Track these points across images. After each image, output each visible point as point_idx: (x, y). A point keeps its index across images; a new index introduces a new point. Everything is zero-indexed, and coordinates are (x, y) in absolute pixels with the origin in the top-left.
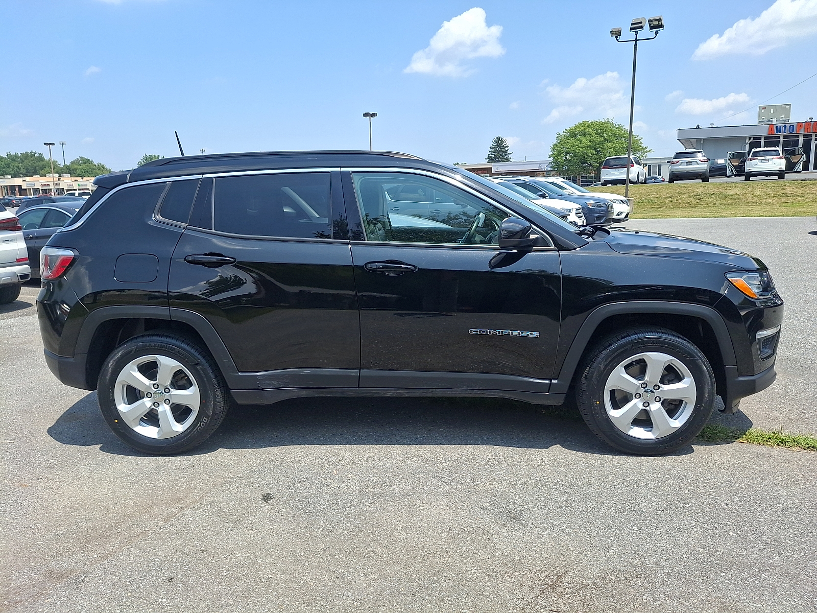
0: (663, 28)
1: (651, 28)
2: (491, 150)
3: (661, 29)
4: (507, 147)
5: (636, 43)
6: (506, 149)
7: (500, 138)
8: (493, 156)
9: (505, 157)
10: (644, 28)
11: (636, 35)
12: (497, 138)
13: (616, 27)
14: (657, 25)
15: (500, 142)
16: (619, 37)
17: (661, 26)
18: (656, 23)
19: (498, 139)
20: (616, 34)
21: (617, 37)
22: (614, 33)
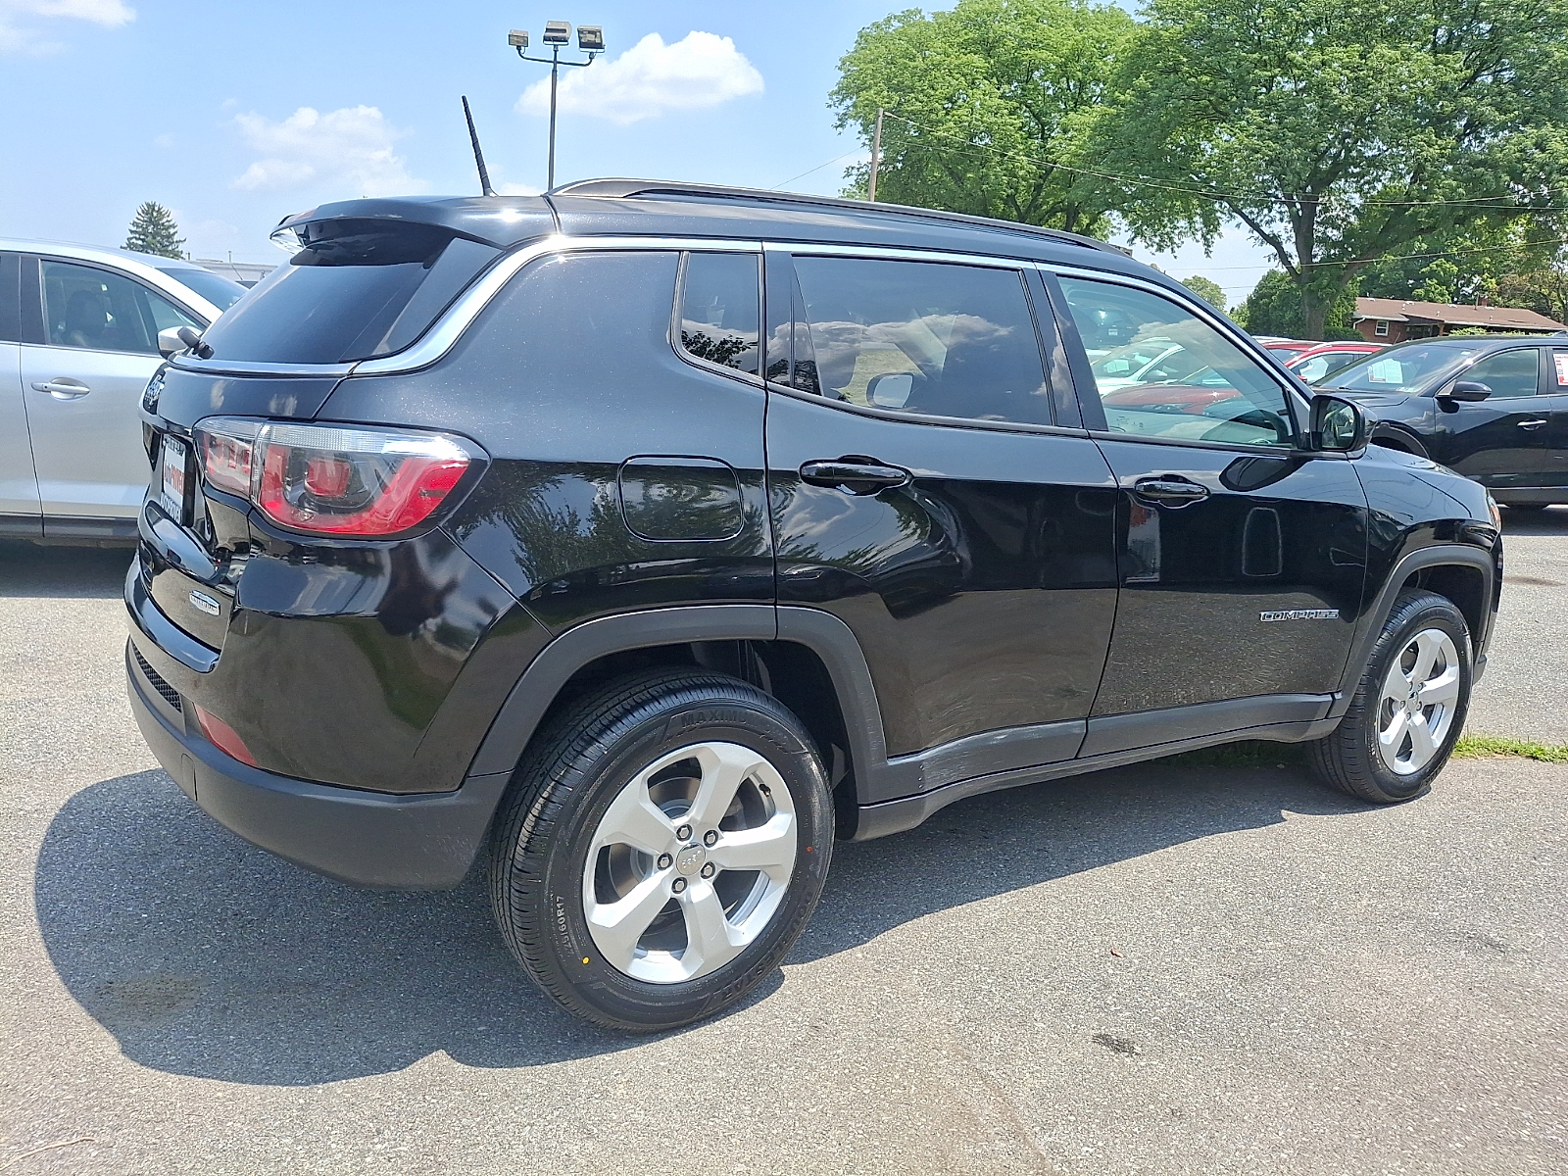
0: (602, 50)
1: (582, 45)
2: (134, 229)
3: (599, 50)
4: (174, 226)
5: (555, 67)
6: (172, 231)
7: (154, 206)
8: (140, 242)
9: (170, 248)
10: (569, 41)
11: (555, 52)
12: (148, 205)
13: (519, 28)
14: (592, 43)
15: (155, 214)
16: (523, 48)
17: (599, 46)
18: (591, 37)
19: (152, 207)
20: (519, 43)
21: (519, 48)
22: (515, 39)
